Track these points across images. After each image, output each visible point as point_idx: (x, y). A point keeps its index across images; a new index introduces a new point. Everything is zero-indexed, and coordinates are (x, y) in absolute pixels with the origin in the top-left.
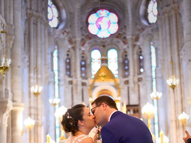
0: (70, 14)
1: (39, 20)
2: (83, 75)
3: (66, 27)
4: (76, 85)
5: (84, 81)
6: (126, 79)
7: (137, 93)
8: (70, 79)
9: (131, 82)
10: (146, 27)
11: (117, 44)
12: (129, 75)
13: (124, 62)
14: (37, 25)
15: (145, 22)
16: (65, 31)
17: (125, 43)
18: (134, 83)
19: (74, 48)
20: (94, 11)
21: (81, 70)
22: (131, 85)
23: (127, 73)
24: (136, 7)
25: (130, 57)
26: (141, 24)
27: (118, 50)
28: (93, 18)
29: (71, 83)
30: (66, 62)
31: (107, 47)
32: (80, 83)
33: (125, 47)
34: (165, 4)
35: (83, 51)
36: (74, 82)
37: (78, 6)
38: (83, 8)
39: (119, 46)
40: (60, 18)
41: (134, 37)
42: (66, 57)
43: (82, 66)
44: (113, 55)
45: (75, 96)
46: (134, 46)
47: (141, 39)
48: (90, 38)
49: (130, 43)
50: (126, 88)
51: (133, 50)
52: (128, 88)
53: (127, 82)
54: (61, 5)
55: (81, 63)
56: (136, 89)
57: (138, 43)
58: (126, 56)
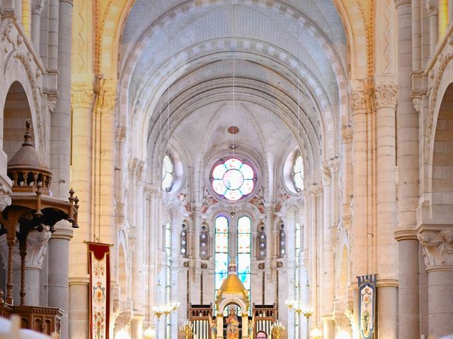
0: (190, 169)
1: (153, 195)
2: (204, 253)
3: (182, 187)
4: (194, 268)
5: (204, 262)
6: (262, 262)
7: (275, 282)
8: (186, 260)
9: (267, 266)
10: (291, 194)
11: (251, 211)
12: (265, 255)
13: (259, 237)
14: (150, 201)
16: (181, 194)
17: (262, 211)
18: (272, 268)
19: (192, 217)
20: (222, 161)
21: (201, 245)
22: (268, 271)
23: (262, 253)
25: (267, 231)
26: (284, 188)
27: (252, 220)
28: (219, 171)
29: (186, 265)
30: (181, 236)
31: (237, 215)
32: (198, 266)
33: (262, 217)
34: (312, 182)
35: (205, 219)
36: (191, 264)
37: (199, 158)
38: (207, 157)
39: (254, 215)
40: (174, 173)
41: (275, 205)
42: (181, 229)
43: (202, 241)
44: (244, 224)
45: (191, 283)
46: (274, 217)
47: (283, 209)
48: (215, 202)
49: (268, 213)
50: (261, 274)
51: (272, 223)
52: (264, 273)
53: (262, 266)
54: (176, 156)
55: (201, 236)
56: (274, 276)
57: (279, 214)
58: (263, 228)
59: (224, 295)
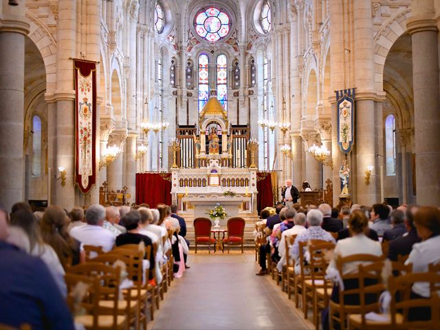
0: (178, 16)
1: (147, 34)
2: (189, 84)
3: (172, 30)
4: (181, 96)
5: (189, 91)
6: (236, 91)
7: (247, 107)
8: (175, 89)
9: (241, 94)
10: (260, 35)
11: (227, 50)
12: (239, 85)
13: (234, 71)
14: (144, 39)
15: (258, 28)
16: (171, 36)
17: (236, 50)
18: (244, 96)
19: (180, 54)
20: (203, 10)
21: (187, 78)
22: (241, 98)
23: (237, 84)
24: (250, 11)
25: (241, 66)
26: (254, 30)
27: (228, 57)
28: (201, 18)
29: (175, 93)
30: (171, 70)
31: (215, 54)
32: (185, 94)
33: (236, 54)
34: (278, 22)
35: (190, 57)
36: (179, 93)
37: (185, 6)
38: (191, 7)
39: (230, 53)
40: (165, 20)
41: (246, 45)
42: (171, 64)
43: (187, 74)
44: (222, 61)
45: (179, 109)
46: (246, 54)
47: (254, 47)
48: (198, 42)
49: (242, 51)
50: (236, 101)
51: (245, 59)
52: (238, 100)
53: (237, 94)
54: (166, 4)
55: (186, 71)
56: (247, 102)
57: (250, 52)
58: (237, 64)
59: (207, 115)
